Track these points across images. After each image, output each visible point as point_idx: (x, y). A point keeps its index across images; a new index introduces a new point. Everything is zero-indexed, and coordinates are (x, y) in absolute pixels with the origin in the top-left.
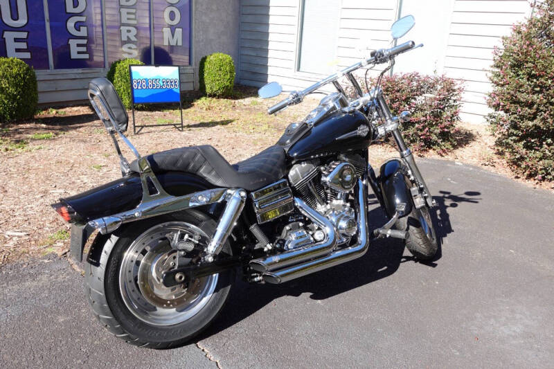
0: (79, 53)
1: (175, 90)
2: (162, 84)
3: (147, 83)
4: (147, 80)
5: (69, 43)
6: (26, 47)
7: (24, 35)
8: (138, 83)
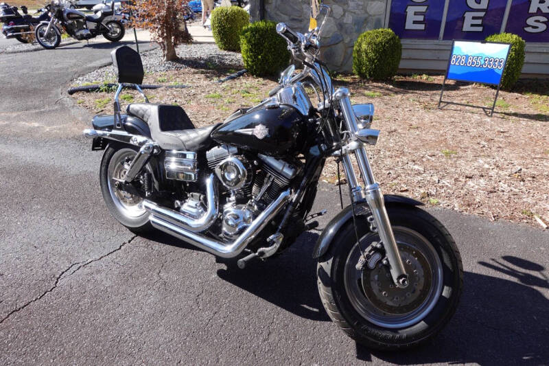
0: (472, 25)
1: (496, 71)
2: (483, 62)
3: (467, 60)
4: (467, 57)
5: (465, 15)
6: (422, 20)
7: (423, 9)
8: (457, 59)
